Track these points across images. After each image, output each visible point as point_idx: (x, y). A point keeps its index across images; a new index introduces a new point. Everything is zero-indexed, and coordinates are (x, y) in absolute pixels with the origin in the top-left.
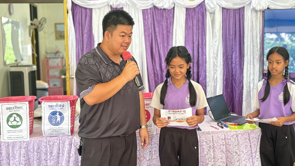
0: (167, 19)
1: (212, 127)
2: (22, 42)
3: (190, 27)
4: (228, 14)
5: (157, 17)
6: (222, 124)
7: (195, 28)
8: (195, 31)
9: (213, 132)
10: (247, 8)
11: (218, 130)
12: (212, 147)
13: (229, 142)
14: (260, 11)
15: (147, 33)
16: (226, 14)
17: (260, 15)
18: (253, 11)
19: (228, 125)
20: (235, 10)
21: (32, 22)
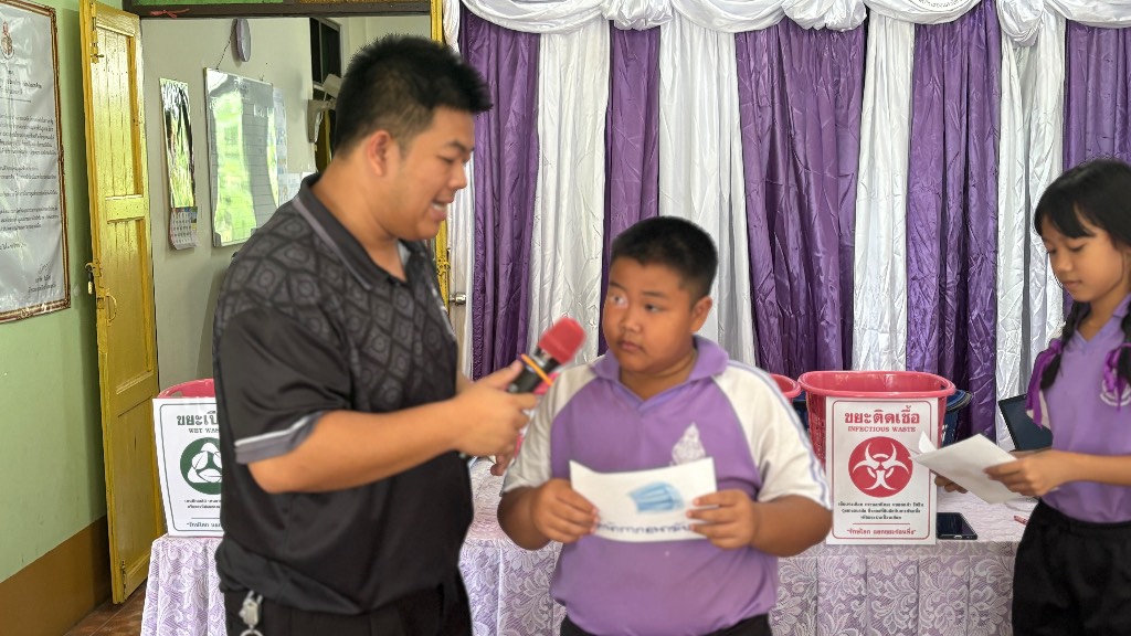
3: (931, 101)
5: (796, 65)
7: (952, 105)
8: (953, 118)
15: (751, 126)
16: (1084, 49)
20: (1123, 31)
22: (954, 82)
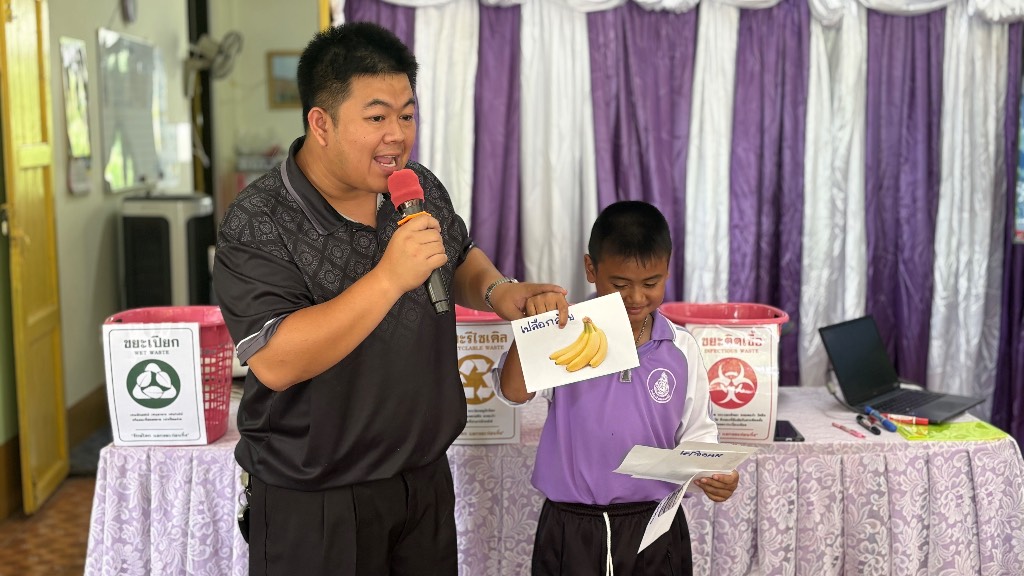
0: (672, 47)
1: (841, 428)
3: (752, 75)
4: (888, 32)
5: (638, 40)
6: (872, 420)
7: (769, 78)
8: (770, 89)
9: (845, 446)
10: (954, 12)
11: (861, 441)
12: (839, 497)
13: (900, 484)
14: (1001, 22)
15: (600, 93)
16: (879, 31)
17: (999, 38)
18: (974, 23)
19: (895, 423)
20: (911, 19)
21: (197, 49)
22: (771, 57)
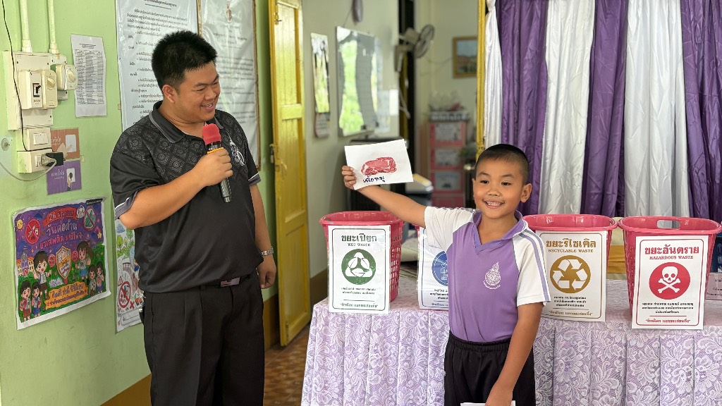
2: (378, 84)
21: (402, 38)
